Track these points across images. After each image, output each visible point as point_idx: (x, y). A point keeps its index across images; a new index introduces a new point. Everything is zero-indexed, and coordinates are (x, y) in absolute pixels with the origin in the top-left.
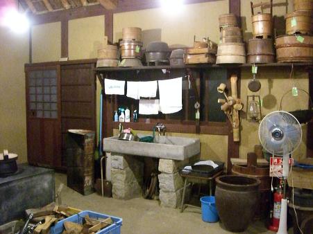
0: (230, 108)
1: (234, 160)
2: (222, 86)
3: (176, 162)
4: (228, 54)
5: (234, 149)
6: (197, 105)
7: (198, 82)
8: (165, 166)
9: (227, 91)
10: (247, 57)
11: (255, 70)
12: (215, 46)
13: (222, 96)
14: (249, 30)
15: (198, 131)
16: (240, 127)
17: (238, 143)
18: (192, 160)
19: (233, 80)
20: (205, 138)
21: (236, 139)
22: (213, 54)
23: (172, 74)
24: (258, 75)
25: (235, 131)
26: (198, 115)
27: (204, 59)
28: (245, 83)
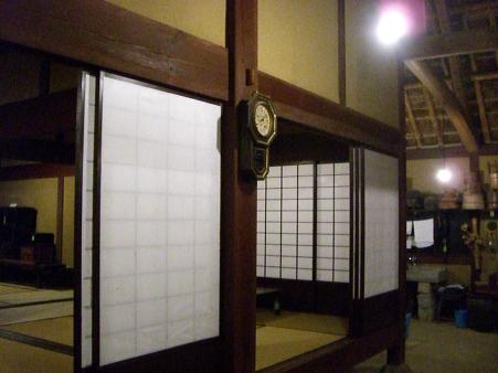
0: (473, 243)
1: (477, 283)
2: (466, 226)
3: (432, 284)
4: (471, 202)
5: (476, 275)
6: (445, 241)
7: (445, 222)
8: (424, 288)
9: (470, 229)
10: (486, 203)
11: (492, 214)
12: (461, 196)
13: (466, 234)
14: (486, 181)
15: (445, 262)
16: (481, 258)
17: (480, 271)
18: (443, 283)
19: (474, 222)
20: (452, 268)
21: (477, 267)
22: (460, 203)
23: (422, 216)
24: (495, 217)
25: (477, 261)
26: (445, 249)
27: (453, 206)
28: (485, 223)
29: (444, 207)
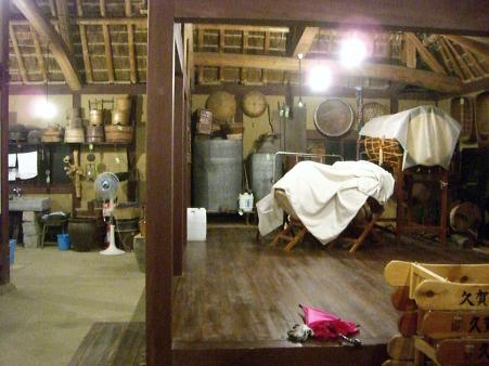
0: (74, 173)
1: (77, 210)
2: (67, 158)
3: (36, 212)
4: (73, 136)
5: (77, 202)
6: (48, 172)
7: (48, 154)
8: (28, 217)
9: (71, 161)
10: (86, 138)
11: (91, 147)
12: (63, 130)
13: (67, 165)
14: (87, 117)
15: (48, 192)
16: (81, 187)
17: (80, 199)
18: (46, 211)
19: (75, 153)
20: (54, 197)
21: (78, 196)
22: (62, 136)
23: (26, 149)
24: (94, 150)
25: (78, 190)
26: (48, 180)
27: (56, 140)
28: (84, 156)
29: (46, 140)
